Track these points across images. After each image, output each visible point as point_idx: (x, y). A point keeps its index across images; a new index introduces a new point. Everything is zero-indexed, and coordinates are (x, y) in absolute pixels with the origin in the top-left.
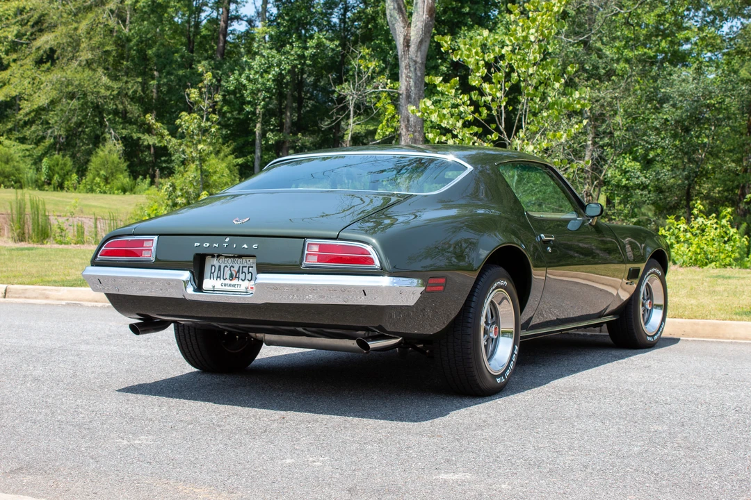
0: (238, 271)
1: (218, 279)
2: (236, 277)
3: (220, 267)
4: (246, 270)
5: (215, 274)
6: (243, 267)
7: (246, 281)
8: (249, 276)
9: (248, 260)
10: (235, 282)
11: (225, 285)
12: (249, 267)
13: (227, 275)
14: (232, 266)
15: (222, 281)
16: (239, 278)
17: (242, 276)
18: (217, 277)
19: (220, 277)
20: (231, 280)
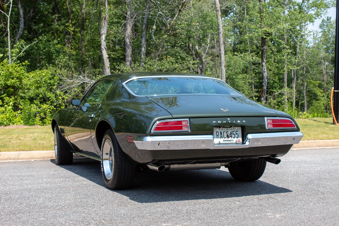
0: (231, 134)
1: (222, 138)
2: (230, 137)
3: (221, 132)
4: (234, 133)
5: (219, 136)
6: (233, 132)
7: (236, 138)
8: (237, 136)
9: (235, 128)
10: (230, 139)
11: (225, 141)
12: (236, 131)
13: (225, 136)
14: (227, 132)
15: (223, 139)
16: (232, 137)
17: (233, 136)
18: (221, 137)
19: (222, 137)
20: (228, 138)
